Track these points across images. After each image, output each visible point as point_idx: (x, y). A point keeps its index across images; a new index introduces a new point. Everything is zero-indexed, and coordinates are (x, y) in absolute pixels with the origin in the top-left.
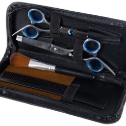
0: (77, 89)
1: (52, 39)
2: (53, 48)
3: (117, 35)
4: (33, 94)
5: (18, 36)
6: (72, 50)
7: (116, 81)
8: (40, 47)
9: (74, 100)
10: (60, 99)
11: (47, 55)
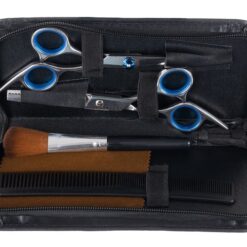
0: (166, 176)
1: (86, 84)
2: (93, 101)
3: (225, 50)
4: (88, 208)
5: (9, 92)
6: (135, 98)
7: (233, 141)
8: (63, 105)
9: (171, 200)
10: (143, 205)
11: (78, 118)
